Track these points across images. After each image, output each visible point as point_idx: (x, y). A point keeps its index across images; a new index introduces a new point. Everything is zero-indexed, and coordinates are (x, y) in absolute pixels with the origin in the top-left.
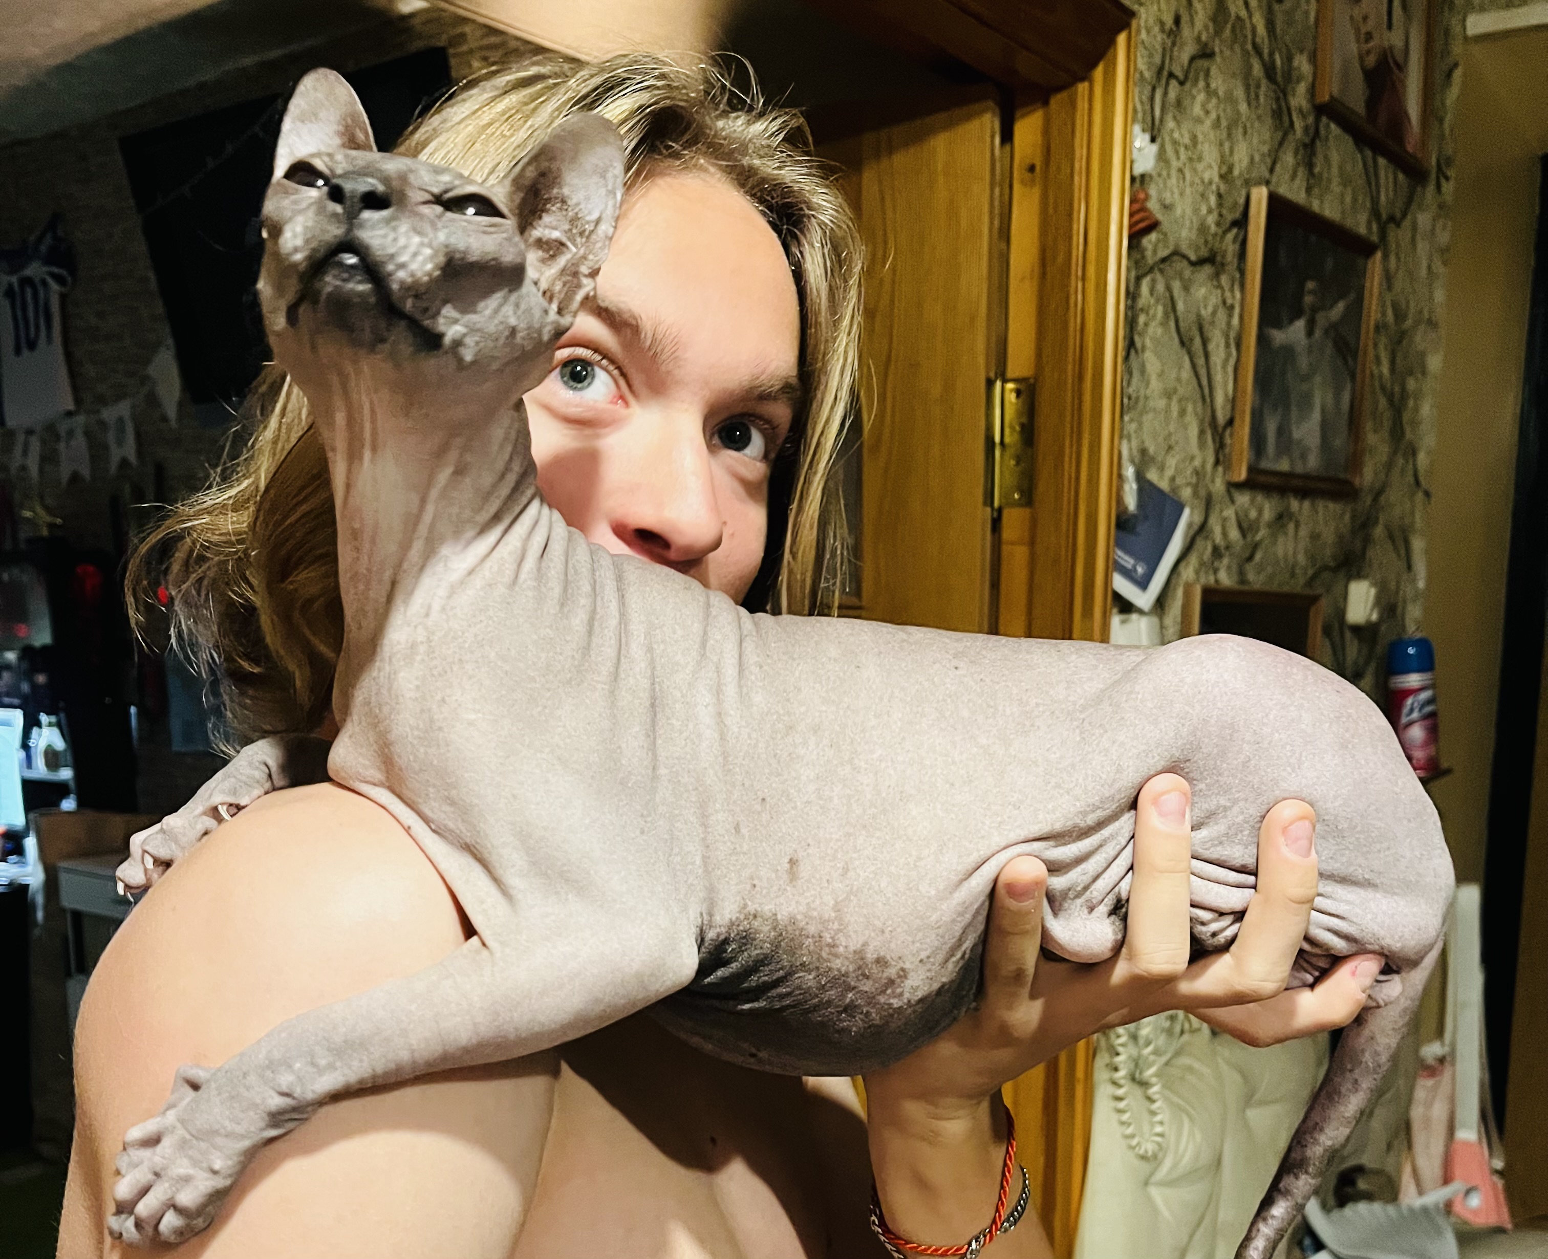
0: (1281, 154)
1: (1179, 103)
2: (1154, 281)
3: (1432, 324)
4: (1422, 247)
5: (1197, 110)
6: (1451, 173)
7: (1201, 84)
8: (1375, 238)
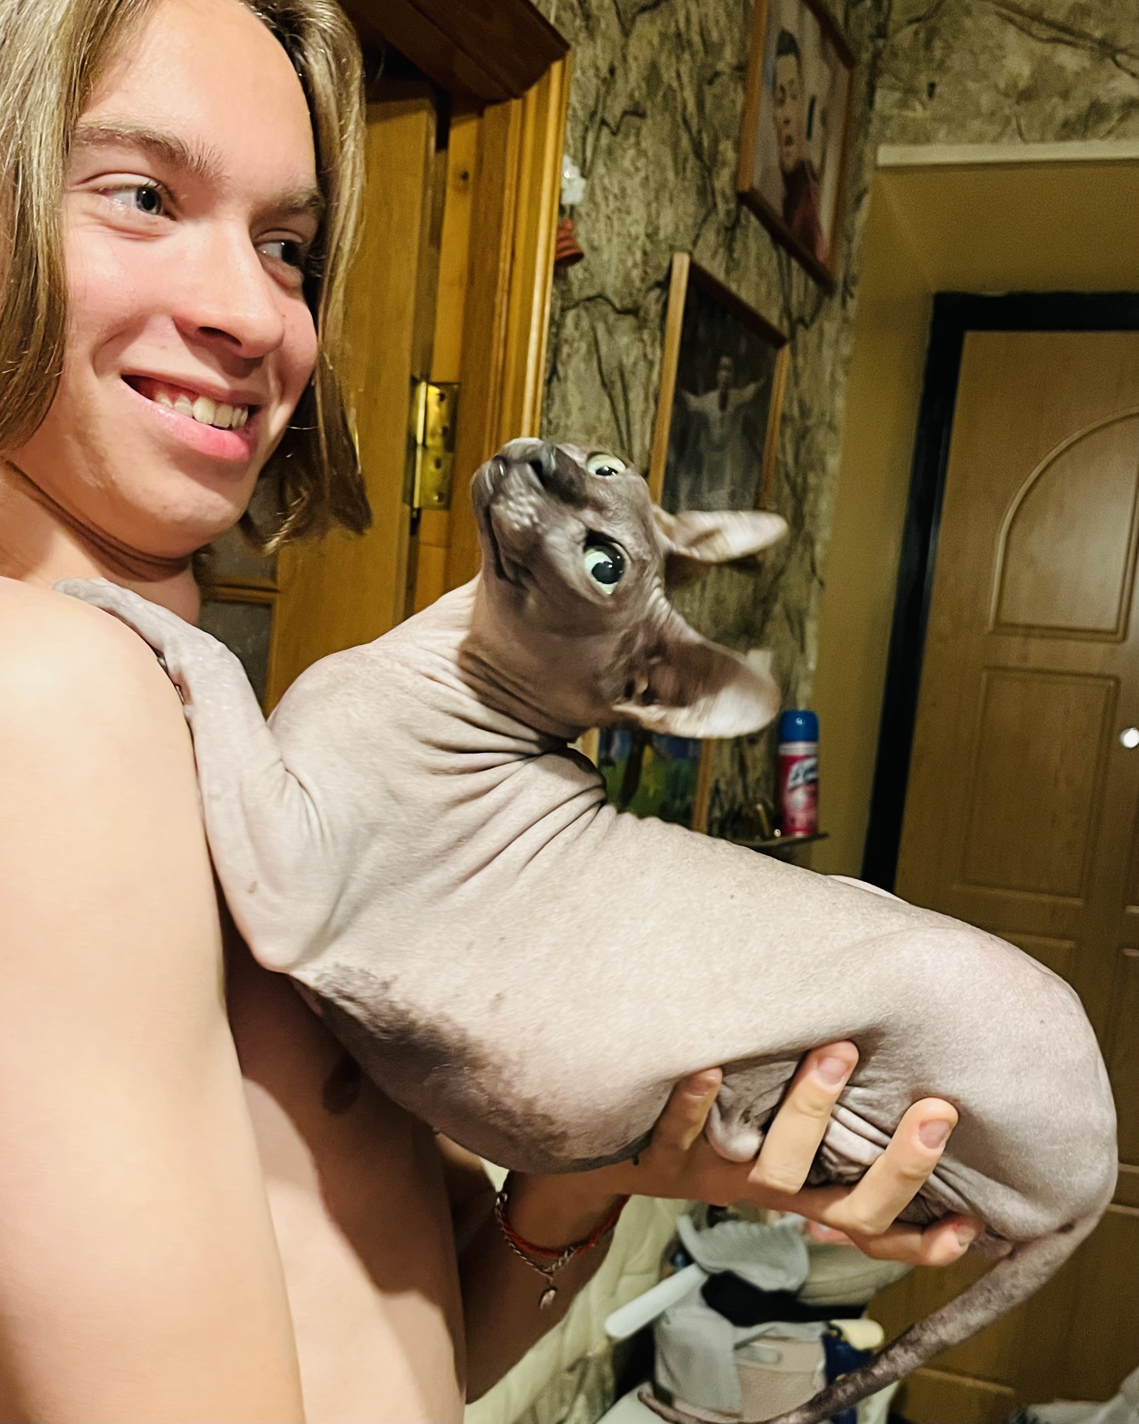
0: (703, 231)
1: (610, 152)
2: (578, 316)
3: (832, 427)
4: (827, 352)
5: (627, 164)
6: (855, 290)
7: (632, 140)
8: (785, 330)
